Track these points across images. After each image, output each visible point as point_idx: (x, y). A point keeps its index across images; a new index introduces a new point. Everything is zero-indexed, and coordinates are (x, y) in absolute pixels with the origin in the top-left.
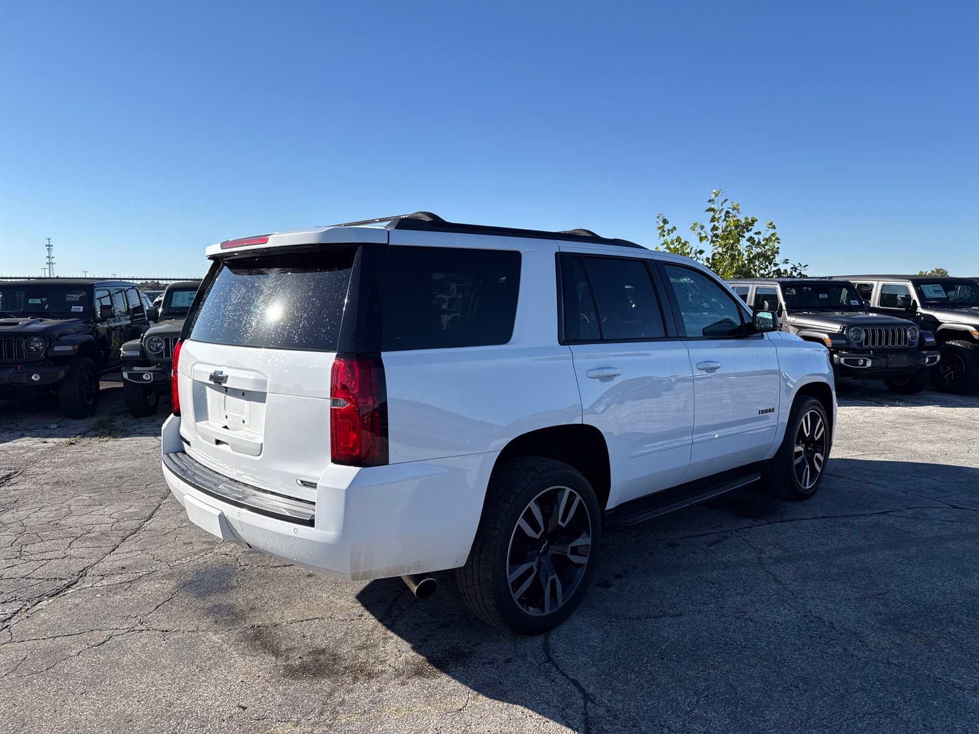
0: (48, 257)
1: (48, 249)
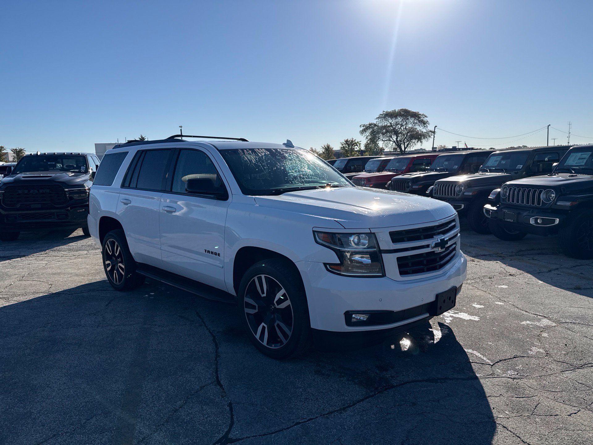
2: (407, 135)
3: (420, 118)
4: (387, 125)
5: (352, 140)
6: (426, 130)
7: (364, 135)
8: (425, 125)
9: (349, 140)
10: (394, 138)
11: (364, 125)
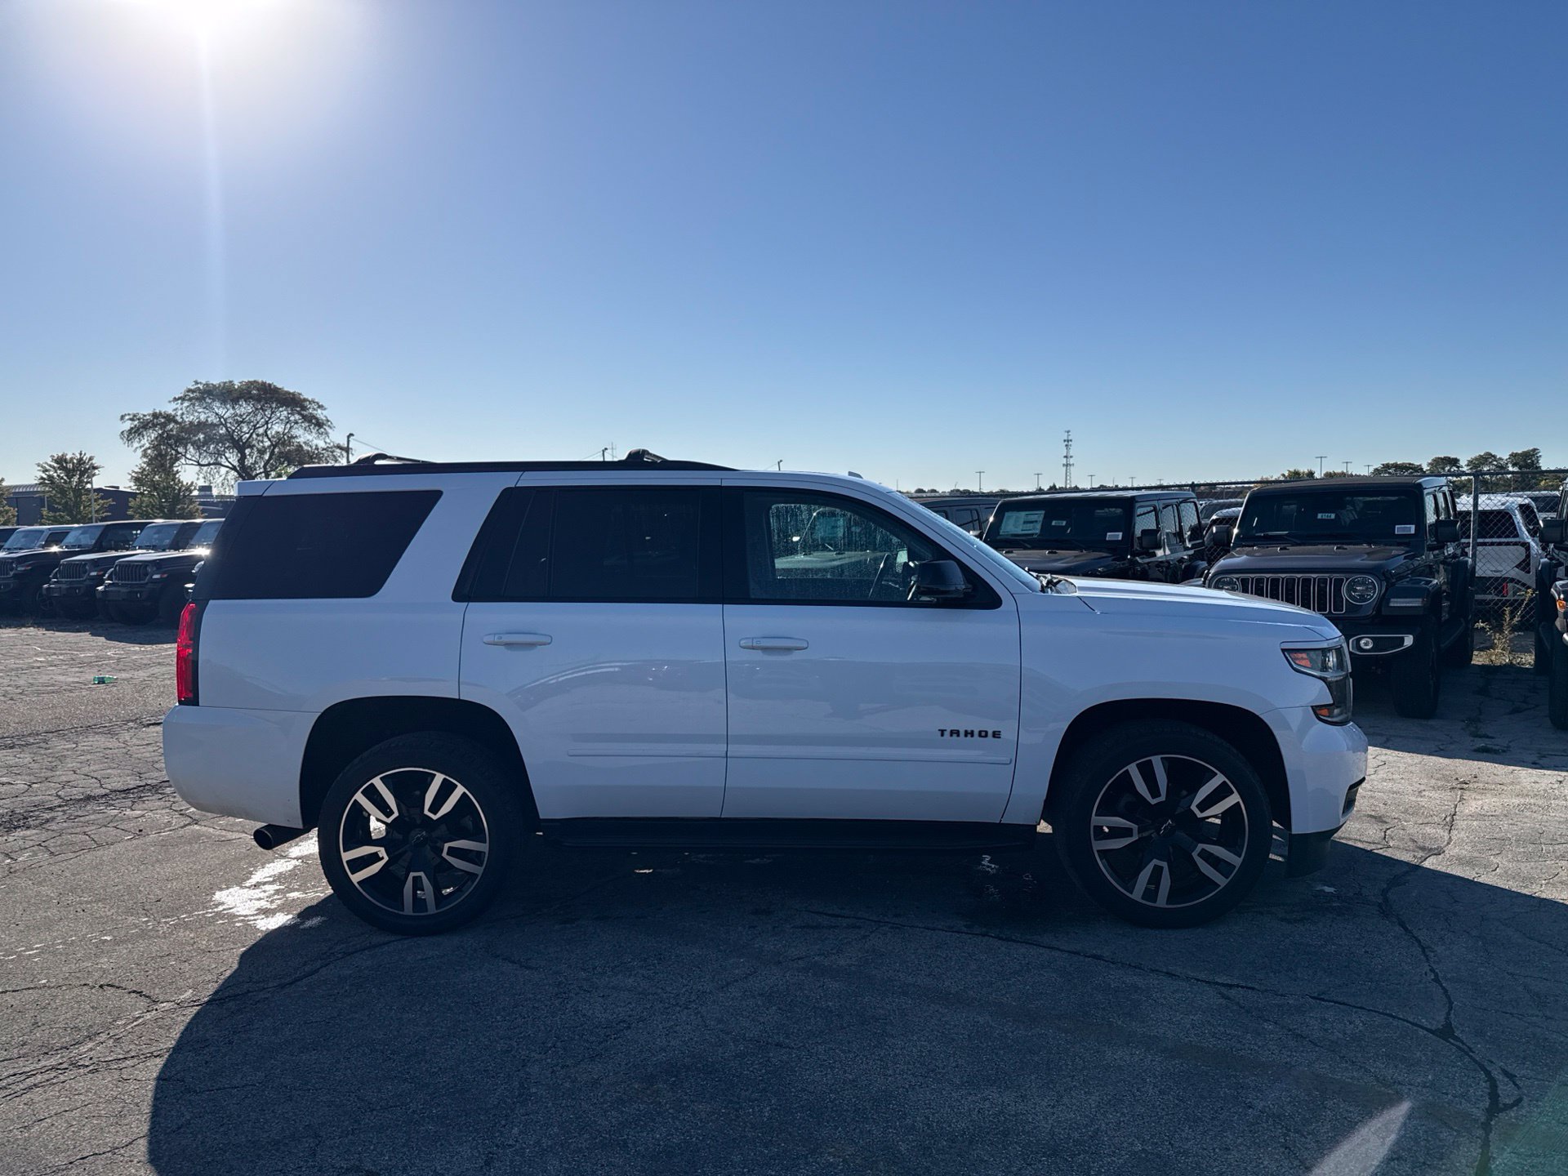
0: (1066, 457)
1: (1066, 445)
2: (272, 453)
3: (304, 408)
4: (207, 420)
5: (81, 459)
6: (326, 443)
7: (136, 445)
8: (322, 430)
9: (68, 457)
10: (233, 458)
11: (135, 416)
